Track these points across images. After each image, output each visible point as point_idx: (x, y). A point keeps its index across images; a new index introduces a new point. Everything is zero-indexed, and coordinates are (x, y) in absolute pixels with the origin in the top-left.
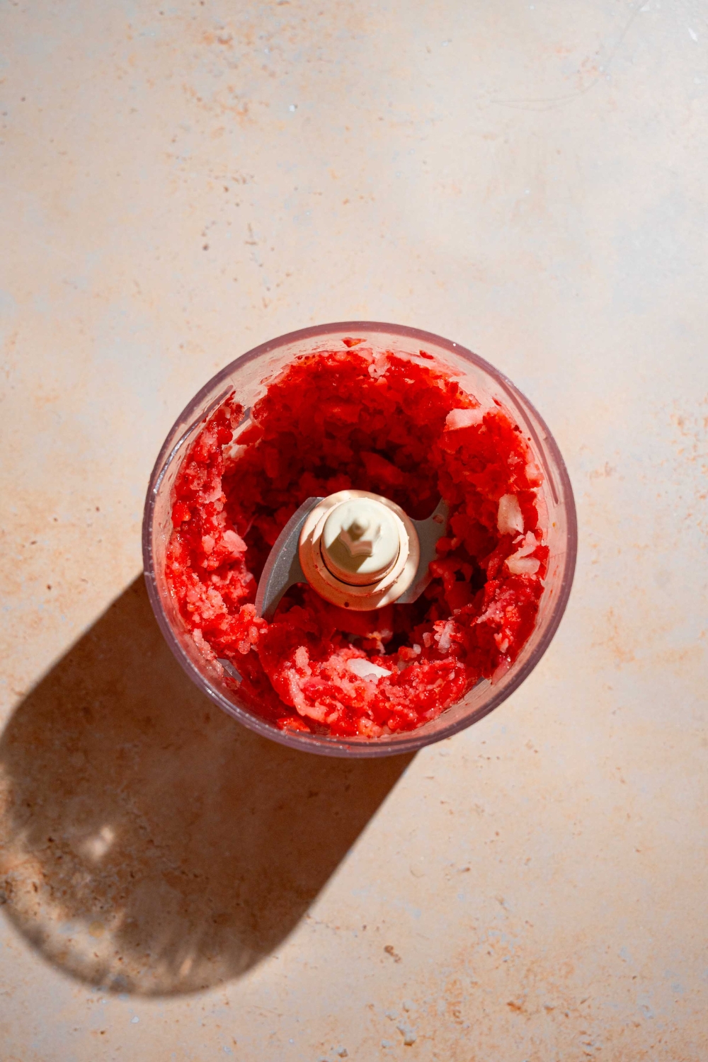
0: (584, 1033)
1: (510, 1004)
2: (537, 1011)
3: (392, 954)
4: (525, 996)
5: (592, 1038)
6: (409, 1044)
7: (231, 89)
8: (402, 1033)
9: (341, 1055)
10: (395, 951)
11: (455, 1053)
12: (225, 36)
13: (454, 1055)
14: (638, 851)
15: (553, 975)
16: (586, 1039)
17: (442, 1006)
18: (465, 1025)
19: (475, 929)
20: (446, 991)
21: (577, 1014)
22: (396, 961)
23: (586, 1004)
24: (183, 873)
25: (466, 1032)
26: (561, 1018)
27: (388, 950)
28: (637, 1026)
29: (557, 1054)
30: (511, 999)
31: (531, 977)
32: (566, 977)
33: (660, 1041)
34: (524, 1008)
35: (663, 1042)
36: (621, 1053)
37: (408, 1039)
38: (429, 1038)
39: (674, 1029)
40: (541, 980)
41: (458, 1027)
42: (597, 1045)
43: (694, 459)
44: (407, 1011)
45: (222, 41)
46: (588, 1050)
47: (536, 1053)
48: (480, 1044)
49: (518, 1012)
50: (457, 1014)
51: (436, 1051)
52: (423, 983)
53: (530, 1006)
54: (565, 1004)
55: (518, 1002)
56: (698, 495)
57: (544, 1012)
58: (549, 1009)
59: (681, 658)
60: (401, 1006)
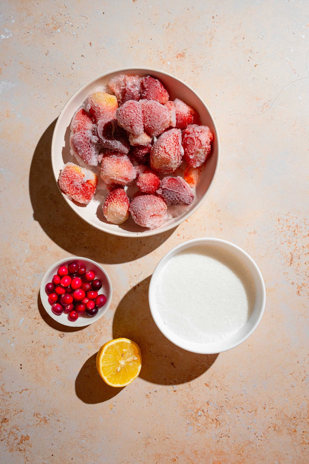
0: (226, 395)
1: (205, 384)
2: (213, 387)
3: (173, 365)
4: (210, 382)
5: (228, 397)
6: (175, 391)
9: (155, 392)
11: (188, 395)
13: (187, 396)
14: (248, 345)
15: (219, 377)
16: (226, 397)
18: (192, 388)
19: (198, 361)
20: (187, 378)
21: (224, 389)
22: (174, 367)
23: (227, 387)
24: (116, 334)
25: (191, 390)
26: (220, 390)
27: (172, 364)
28: (242, 395)
29: (217, 400)
30: (206, 382)
31: (213, 377)
32: (223, 378)
34: (209, 386)
35: (248, 401)
36: (236, 402)
37: (175, 390)
38: (181, 390)
39: (252, 397)
40: (215, 378)
41: (190, 388)
42: (229, 399)
43: (281, 232)
44: (176, 382)
46: (226, 400)
47: (211, 399)
48: (195, 394)
49: (207, 386)
50: (190, 385)
51: (182, 394)
52: (181, 374)
53: (211, 385)
54: (221, 386)
55: (208, 384)
56: (281, 243)
57: (215, 387)
58: (216, 387)
59: (269, 291)
60: (174, 380)
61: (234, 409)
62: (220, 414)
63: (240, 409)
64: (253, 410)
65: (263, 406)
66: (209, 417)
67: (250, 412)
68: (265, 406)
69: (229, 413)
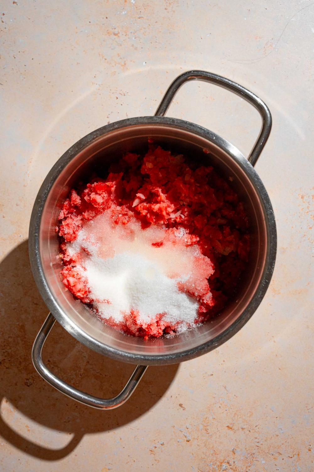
0: (256, 438)
1: (228, 427)
2: (238, 429)
3: (182, 407)
4: (234, 424)
5: (259, 440)
6: (188, 441)
7: (119, 55)
8: (185, 437)
9: (162, 445)
10: (183, 406)
11: (206, 445)
12: (116, 32)
13: (205, 445)
14: (280, 369)
15: (245, 416)
16: (257, 440)
17: (201, 427)
18: (210, 434)
19: (215, 398)
20: (203, 421)
21: (254, 431)
22: (183, 410)
23: (257, 427)
24: (101, 374)
25: (210, 437)
26: (248, 432)
27: (181, 405)
28: (277, 436)
29: (246, 446)
30: (228, 424)
31: (236, 417)
32: (250, 417)
33: (286, 442)
34: (233, 428)
35: (287, 442)
36: (270, 446)
37: (188, 439)
38: (196, 439)
39: (291, 437)
40: (240, 418)
41: (208, 435)
42: (261, 443)
43: (307, 212)
44: (188, 429)
45: (115, 34)
46: (258, 444)
47: (237, 445)
48: (216, 441)
49: (231, 430)
50: (207, 430)
51: (199, 444)
52: (194, 418)
53: (235, 428)
54: (249, 427)
55: (231, 426)
56: (309, 227)
57: (241, 430)
58: (243, 429)
59: (299, 293)
60: (185, 427)
61: (270, 455)
62: (252, 465)
63: (277, 455)
64: (294, 453)
65: (308, 448)
66: (237, 471)
67: (291, 458)
68: (310, 447)
69: (263, 462)
